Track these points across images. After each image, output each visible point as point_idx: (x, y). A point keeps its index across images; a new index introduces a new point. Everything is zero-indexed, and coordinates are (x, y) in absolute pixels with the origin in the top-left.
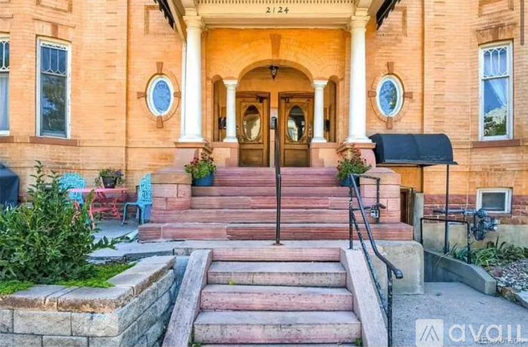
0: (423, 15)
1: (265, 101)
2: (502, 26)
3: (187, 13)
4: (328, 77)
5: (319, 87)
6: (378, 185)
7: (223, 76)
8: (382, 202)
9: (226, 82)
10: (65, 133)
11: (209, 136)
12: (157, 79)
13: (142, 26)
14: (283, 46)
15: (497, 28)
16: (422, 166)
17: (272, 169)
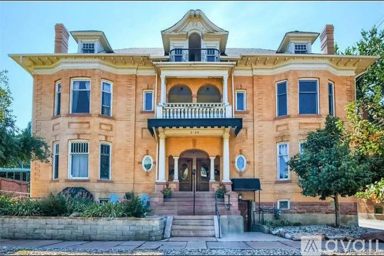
0: (254, 131)
1: (190, 162)
2: (284, 136)
3: (160, 134)
4: (216, 155)
5: (212, 159)
6: (229, 197)
7: (173, 155)
8: (231, 203)
9: (174, 158)
10: (109, 178)
11: (167, 179)
12: (146, 156)
13: (140, 135)
14: (197, 144)
15: (282, 137)
16: (254, 191)
17: (193, 192)
